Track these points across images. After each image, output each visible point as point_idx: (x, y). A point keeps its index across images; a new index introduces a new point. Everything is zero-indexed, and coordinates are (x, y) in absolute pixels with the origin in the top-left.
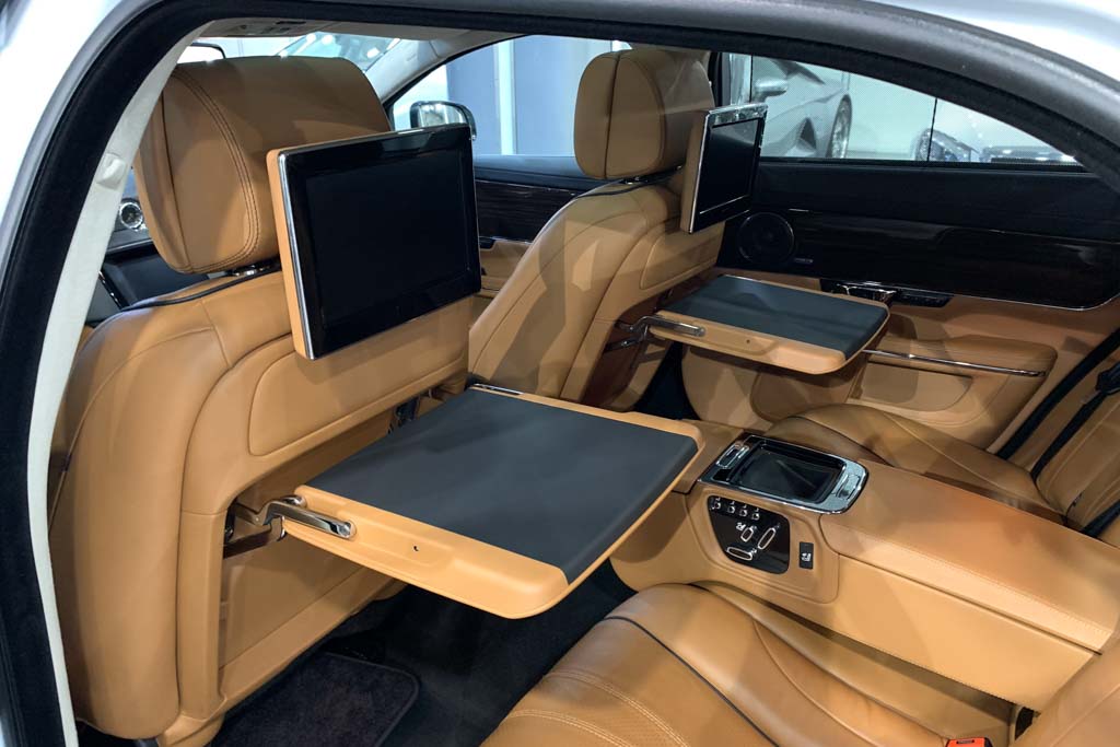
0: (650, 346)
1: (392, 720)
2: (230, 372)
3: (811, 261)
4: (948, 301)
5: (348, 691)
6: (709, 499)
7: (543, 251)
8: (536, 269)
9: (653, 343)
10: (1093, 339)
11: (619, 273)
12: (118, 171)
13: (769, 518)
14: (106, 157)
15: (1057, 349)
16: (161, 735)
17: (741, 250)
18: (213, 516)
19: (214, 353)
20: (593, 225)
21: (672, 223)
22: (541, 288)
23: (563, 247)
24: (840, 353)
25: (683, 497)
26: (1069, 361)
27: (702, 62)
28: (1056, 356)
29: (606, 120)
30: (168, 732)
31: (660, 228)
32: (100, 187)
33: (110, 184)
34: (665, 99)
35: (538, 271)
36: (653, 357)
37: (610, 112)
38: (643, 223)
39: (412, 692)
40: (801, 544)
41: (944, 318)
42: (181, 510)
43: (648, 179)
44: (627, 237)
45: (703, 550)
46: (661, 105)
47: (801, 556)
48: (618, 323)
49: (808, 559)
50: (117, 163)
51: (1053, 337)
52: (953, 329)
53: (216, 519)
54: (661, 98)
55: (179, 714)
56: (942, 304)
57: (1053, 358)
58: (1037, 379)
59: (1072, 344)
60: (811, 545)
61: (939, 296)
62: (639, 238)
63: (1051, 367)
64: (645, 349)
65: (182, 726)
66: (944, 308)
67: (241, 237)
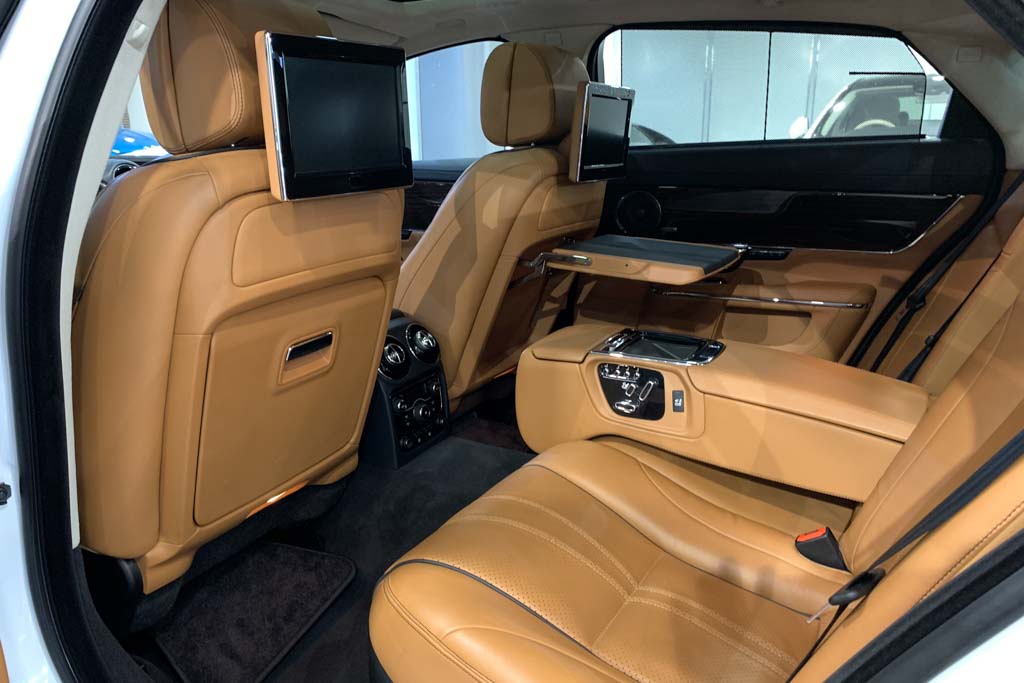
0: (547, 303)
1: (333, 592)
2: (220, 211)
3: (676, 229)
4: (787, 254)
5: (294, 570)
6: (599, 366)
7: (457, 198)
8: (453, 214)
9: (548, 300)
10: (902, 275)
11: (521, 213)
12: (142, 35)
13: (647, 374)
14: (134, 22)
15: (876, 287)
16: (142, 557)
17: (618, 221)
18: (201, 336)
19: (208, 194)
20: (500, 173)
21: (562, 178)
22: (456, 228)
23: (474, 193)
24: (700, 269)
25: (577, 365)
26: (885, 295)
27: (581, 59)
28: (875, 291)
29: (506, 95)
30: (148, 555)
31: (553, 180)
32: (129, 46)
33: (136, 44)
34: (553, 77)
35: (453, 215)
36: (549, 313)
37: (510, 90)
38: (538, 173)
39: (350, 572)
40: (674, 392)
41: (787, 268)
42: (174, 334)
43: (541, 143)
44: (528, 183)
45: (596, 410)
46: (551, 82)
47: (674, 402)
48: (521, 261)
49: (680, 404)
50: (143, 27)
51: (871, 277)
52: (792, 277)
53: (204, 338)
54: (550, 77)
55: (158, 541)
56: (783, 257)
57: (873, 293)
58: (863, 310)
59: (887, 281)
60: (682, 392)
61: (780, 249)
62: (537, 185)
63: (872, 301)
64: (542, 307)
65: (160, 551)
66: (787, 259)
67: (229, 113)
